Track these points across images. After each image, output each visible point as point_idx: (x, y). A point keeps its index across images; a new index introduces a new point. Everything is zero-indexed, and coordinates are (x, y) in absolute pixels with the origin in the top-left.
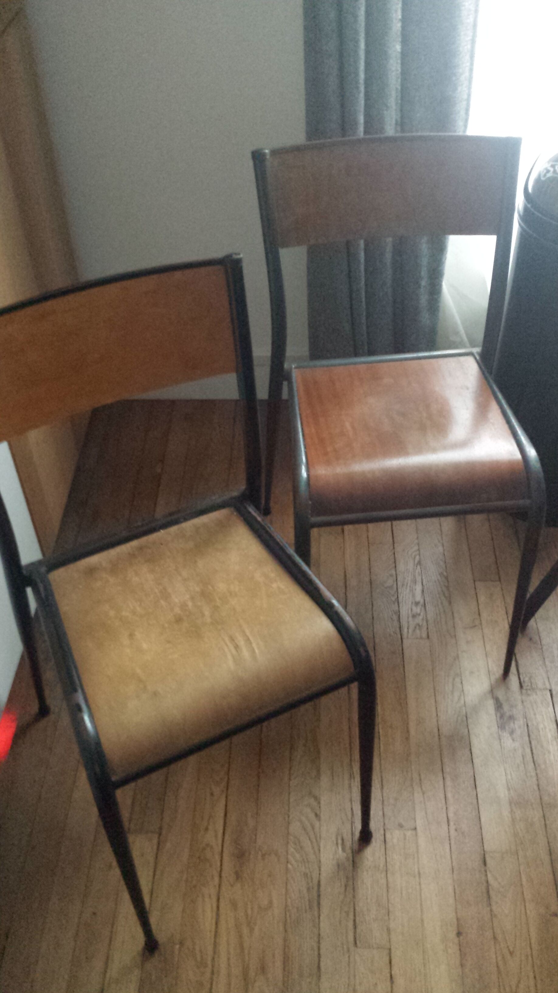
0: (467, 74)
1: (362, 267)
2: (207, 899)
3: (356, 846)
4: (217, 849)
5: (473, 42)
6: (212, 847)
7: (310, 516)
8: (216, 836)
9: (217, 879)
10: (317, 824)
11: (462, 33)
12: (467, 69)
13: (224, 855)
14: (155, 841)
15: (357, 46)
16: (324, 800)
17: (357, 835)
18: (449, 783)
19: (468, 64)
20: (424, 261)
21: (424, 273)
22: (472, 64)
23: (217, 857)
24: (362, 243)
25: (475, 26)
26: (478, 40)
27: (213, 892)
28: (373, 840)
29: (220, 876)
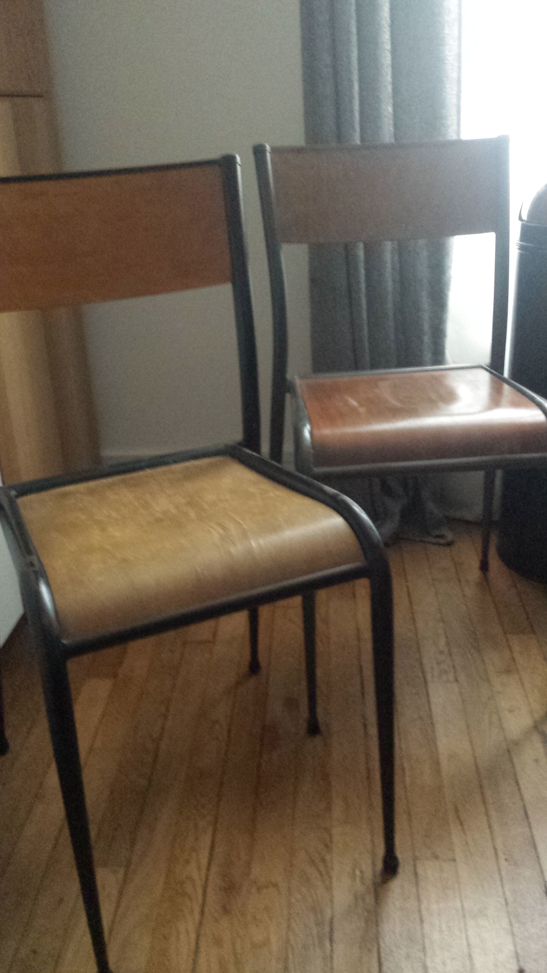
0: (454, 127)
1: (365, 315)
2: (183, 937)
3: (379, 879)
4: (199, 884)
5: (459, 97)
6: (193, 881)
7: (312, 465)
8: (199, 869)
9: (197, 917)
10: (328, 857)
11: (448, 86)
12: (455, 122)
13: (209, 889)
14: (121, 875)
15: (351, 87)
16: (336, 831)
17: (380, 865)
18: (493, 813)
19: (455, 118)
20: (426, 316)
21: (426, 327)
22: (459, 119)
23: (200, 891)
24: (361, 245)
25: (459, 81)
26: (463, 95)
27: (191, 928)
28: (400, 870)
29: (202, 912)
